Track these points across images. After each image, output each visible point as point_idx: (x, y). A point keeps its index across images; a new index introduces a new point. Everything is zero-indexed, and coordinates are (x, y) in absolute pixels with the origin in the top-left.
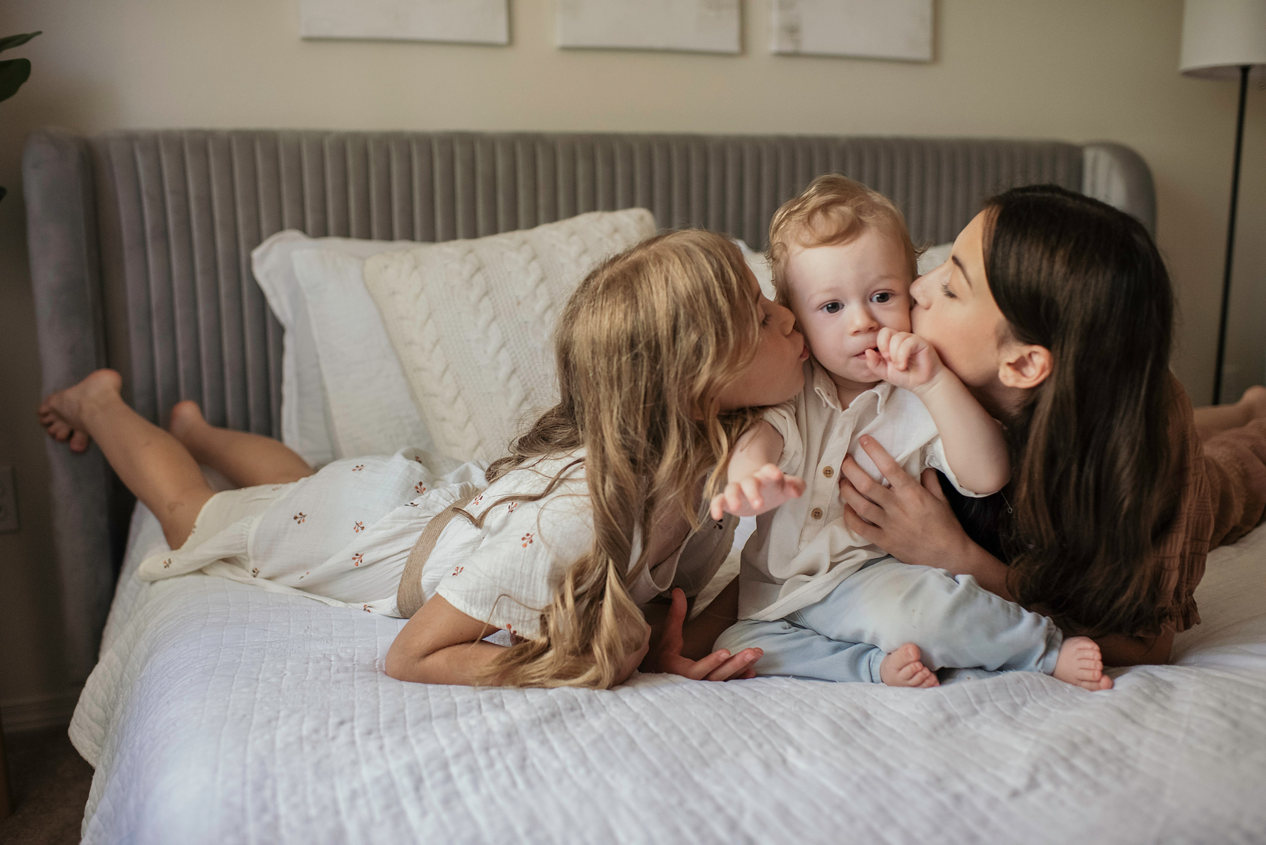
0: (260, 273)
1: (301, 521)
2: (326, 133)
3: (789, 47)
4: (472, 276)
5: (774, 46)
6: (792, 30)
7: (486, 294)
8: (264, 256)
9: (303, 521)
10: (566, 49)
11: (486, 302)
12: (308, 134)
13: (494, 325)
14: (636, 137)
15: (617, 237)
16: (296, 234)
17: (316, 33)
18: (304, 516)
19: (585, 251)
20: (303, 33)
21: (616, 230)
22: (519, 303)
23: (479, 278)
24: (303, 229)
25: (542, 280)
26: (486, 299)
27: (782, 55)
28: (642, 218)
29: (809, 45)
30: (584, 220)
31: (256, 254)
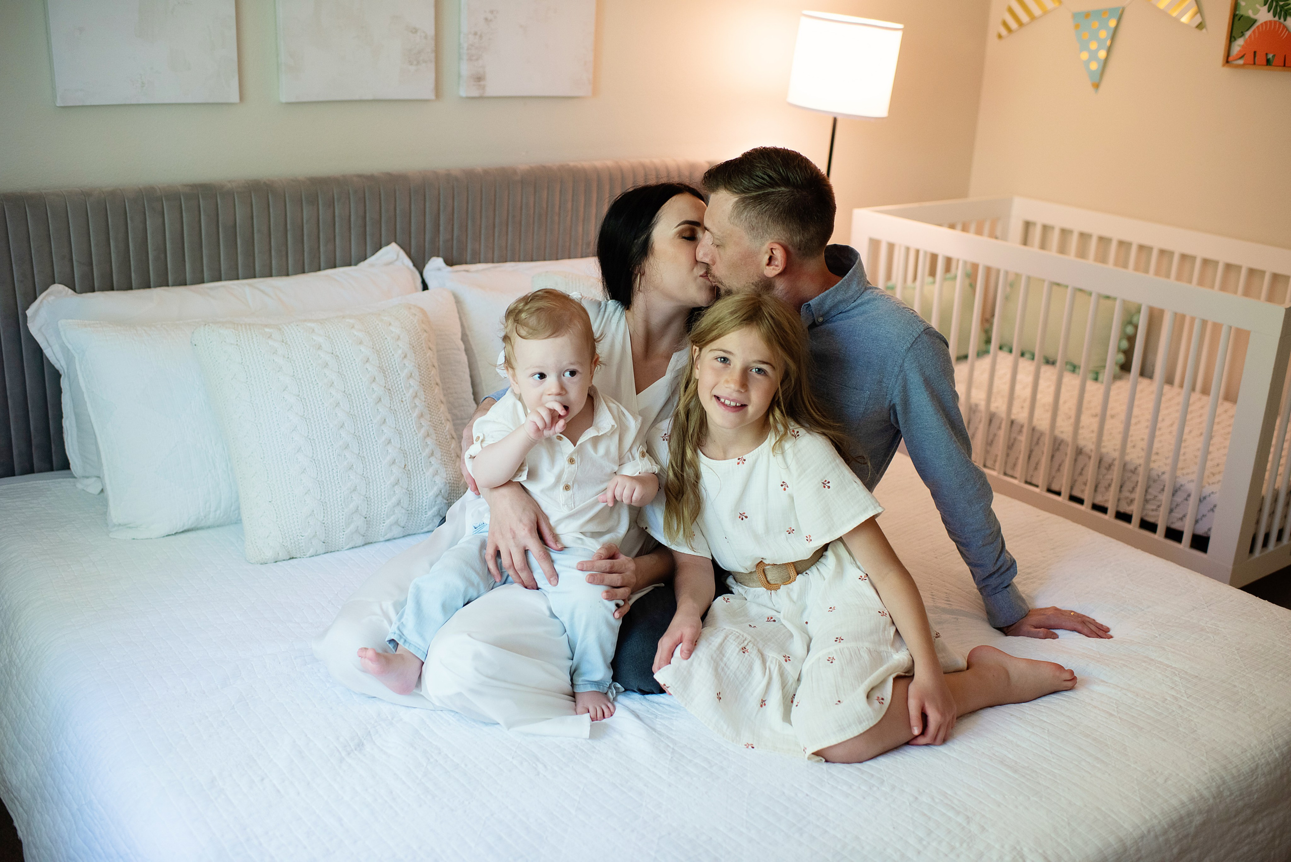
0: (33, 328)
3: (475, 93)
5: (465, 93)
6: (478, 79)
8: (37, 311)
10: (288, 104)
12: (71, 194)
17: (72, 103)
27: (470, 98)
29: (492, 90)
31: (29, 312)
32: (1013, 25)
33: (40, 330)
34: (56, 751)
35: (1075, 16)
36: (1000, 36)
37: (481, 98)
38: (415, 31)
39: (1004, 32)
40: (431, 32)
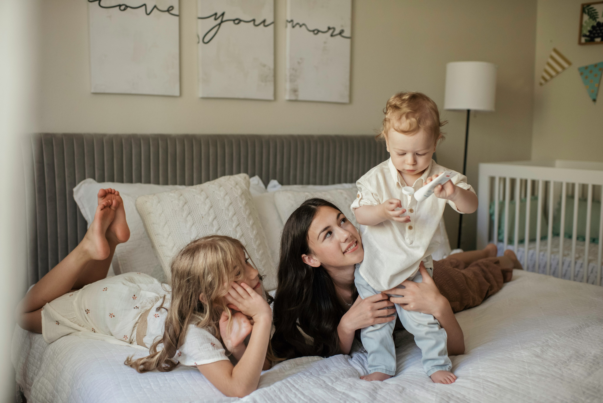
0: (76, 198)
1: (88, 312)
2: (105, 135)
3: (293, 98)
4: (183, 206)
5: (287, 98)
6: (295, 91)
7: (189, 214)
8: (78, 190)
9: (89, 312)
10: (203, 98)
11: (189, 217)
12: (96, 135)
13: (193, 227)
14: (233, 136)
15: (237, 187)
16: (91, 180)
17: (98, 91)
18: (89, 310)
19: (227, 194)
20: (93, 91)
21: (237, 184)
22: (203, 217)
23: (186, 207)
24: (94, 178)
25: (211, 207)
26: (190, 216)
27: (290, 101)
28: (245, 178)
29: (301, 97)
30: (222, 180)
31: (75, 190)
32: (548, 77)
33: (79, 199)
34: (75, 389)
35: (579, 69)
36: (541, 84)
37: (296, 101)
38: (264, 66)
39: (543, 81)
40: (272, 66)
